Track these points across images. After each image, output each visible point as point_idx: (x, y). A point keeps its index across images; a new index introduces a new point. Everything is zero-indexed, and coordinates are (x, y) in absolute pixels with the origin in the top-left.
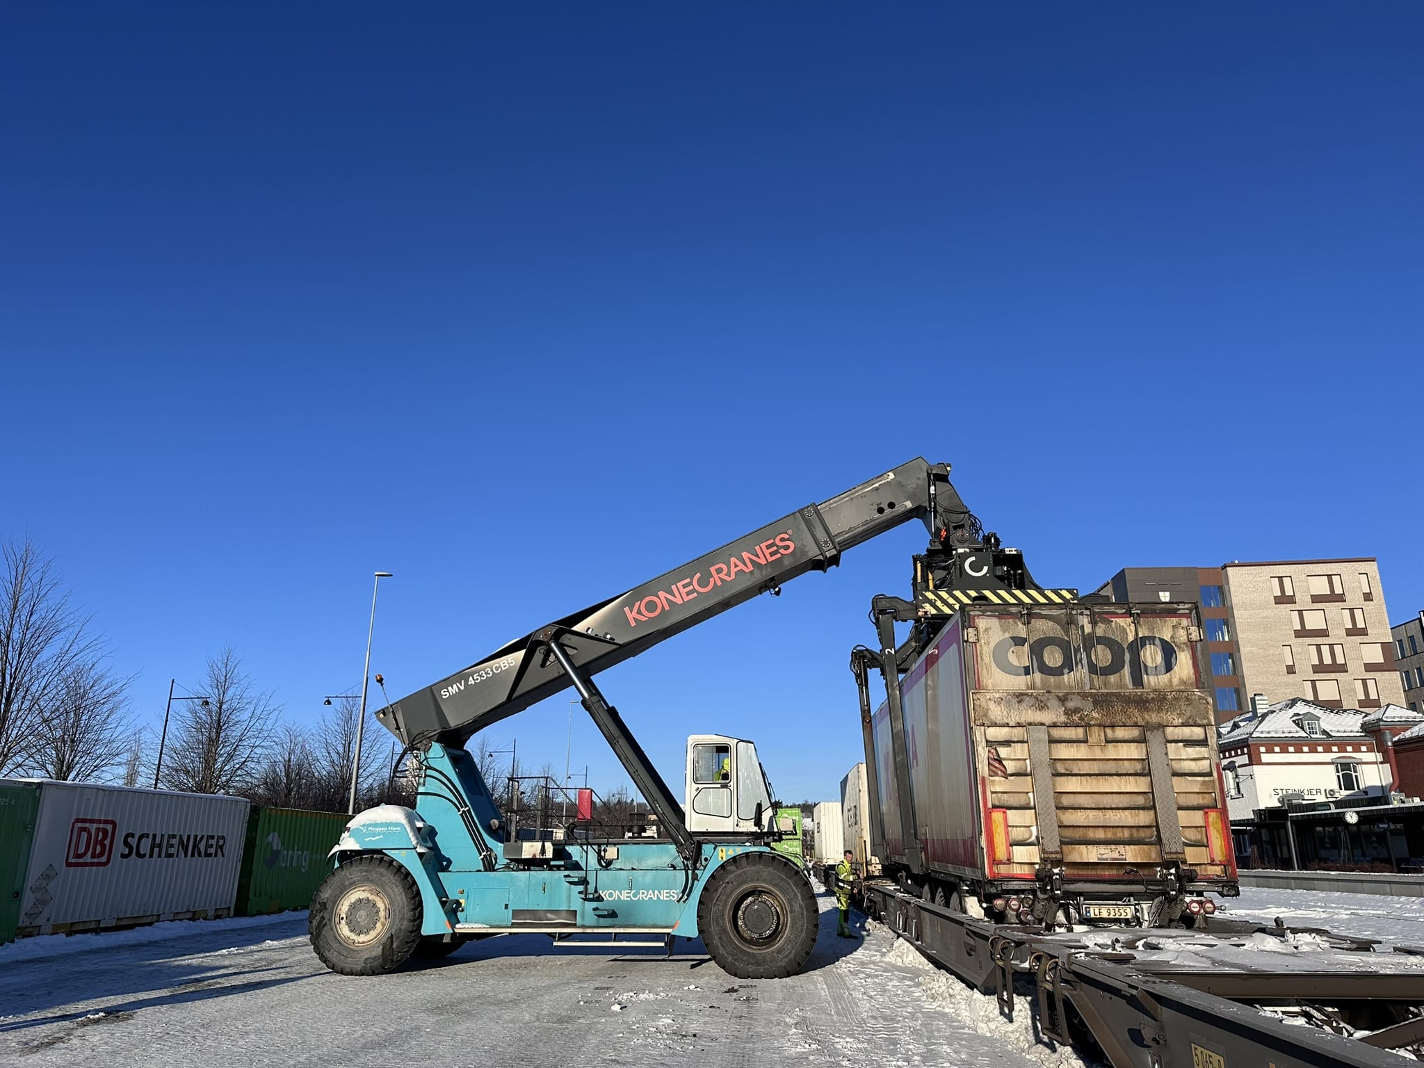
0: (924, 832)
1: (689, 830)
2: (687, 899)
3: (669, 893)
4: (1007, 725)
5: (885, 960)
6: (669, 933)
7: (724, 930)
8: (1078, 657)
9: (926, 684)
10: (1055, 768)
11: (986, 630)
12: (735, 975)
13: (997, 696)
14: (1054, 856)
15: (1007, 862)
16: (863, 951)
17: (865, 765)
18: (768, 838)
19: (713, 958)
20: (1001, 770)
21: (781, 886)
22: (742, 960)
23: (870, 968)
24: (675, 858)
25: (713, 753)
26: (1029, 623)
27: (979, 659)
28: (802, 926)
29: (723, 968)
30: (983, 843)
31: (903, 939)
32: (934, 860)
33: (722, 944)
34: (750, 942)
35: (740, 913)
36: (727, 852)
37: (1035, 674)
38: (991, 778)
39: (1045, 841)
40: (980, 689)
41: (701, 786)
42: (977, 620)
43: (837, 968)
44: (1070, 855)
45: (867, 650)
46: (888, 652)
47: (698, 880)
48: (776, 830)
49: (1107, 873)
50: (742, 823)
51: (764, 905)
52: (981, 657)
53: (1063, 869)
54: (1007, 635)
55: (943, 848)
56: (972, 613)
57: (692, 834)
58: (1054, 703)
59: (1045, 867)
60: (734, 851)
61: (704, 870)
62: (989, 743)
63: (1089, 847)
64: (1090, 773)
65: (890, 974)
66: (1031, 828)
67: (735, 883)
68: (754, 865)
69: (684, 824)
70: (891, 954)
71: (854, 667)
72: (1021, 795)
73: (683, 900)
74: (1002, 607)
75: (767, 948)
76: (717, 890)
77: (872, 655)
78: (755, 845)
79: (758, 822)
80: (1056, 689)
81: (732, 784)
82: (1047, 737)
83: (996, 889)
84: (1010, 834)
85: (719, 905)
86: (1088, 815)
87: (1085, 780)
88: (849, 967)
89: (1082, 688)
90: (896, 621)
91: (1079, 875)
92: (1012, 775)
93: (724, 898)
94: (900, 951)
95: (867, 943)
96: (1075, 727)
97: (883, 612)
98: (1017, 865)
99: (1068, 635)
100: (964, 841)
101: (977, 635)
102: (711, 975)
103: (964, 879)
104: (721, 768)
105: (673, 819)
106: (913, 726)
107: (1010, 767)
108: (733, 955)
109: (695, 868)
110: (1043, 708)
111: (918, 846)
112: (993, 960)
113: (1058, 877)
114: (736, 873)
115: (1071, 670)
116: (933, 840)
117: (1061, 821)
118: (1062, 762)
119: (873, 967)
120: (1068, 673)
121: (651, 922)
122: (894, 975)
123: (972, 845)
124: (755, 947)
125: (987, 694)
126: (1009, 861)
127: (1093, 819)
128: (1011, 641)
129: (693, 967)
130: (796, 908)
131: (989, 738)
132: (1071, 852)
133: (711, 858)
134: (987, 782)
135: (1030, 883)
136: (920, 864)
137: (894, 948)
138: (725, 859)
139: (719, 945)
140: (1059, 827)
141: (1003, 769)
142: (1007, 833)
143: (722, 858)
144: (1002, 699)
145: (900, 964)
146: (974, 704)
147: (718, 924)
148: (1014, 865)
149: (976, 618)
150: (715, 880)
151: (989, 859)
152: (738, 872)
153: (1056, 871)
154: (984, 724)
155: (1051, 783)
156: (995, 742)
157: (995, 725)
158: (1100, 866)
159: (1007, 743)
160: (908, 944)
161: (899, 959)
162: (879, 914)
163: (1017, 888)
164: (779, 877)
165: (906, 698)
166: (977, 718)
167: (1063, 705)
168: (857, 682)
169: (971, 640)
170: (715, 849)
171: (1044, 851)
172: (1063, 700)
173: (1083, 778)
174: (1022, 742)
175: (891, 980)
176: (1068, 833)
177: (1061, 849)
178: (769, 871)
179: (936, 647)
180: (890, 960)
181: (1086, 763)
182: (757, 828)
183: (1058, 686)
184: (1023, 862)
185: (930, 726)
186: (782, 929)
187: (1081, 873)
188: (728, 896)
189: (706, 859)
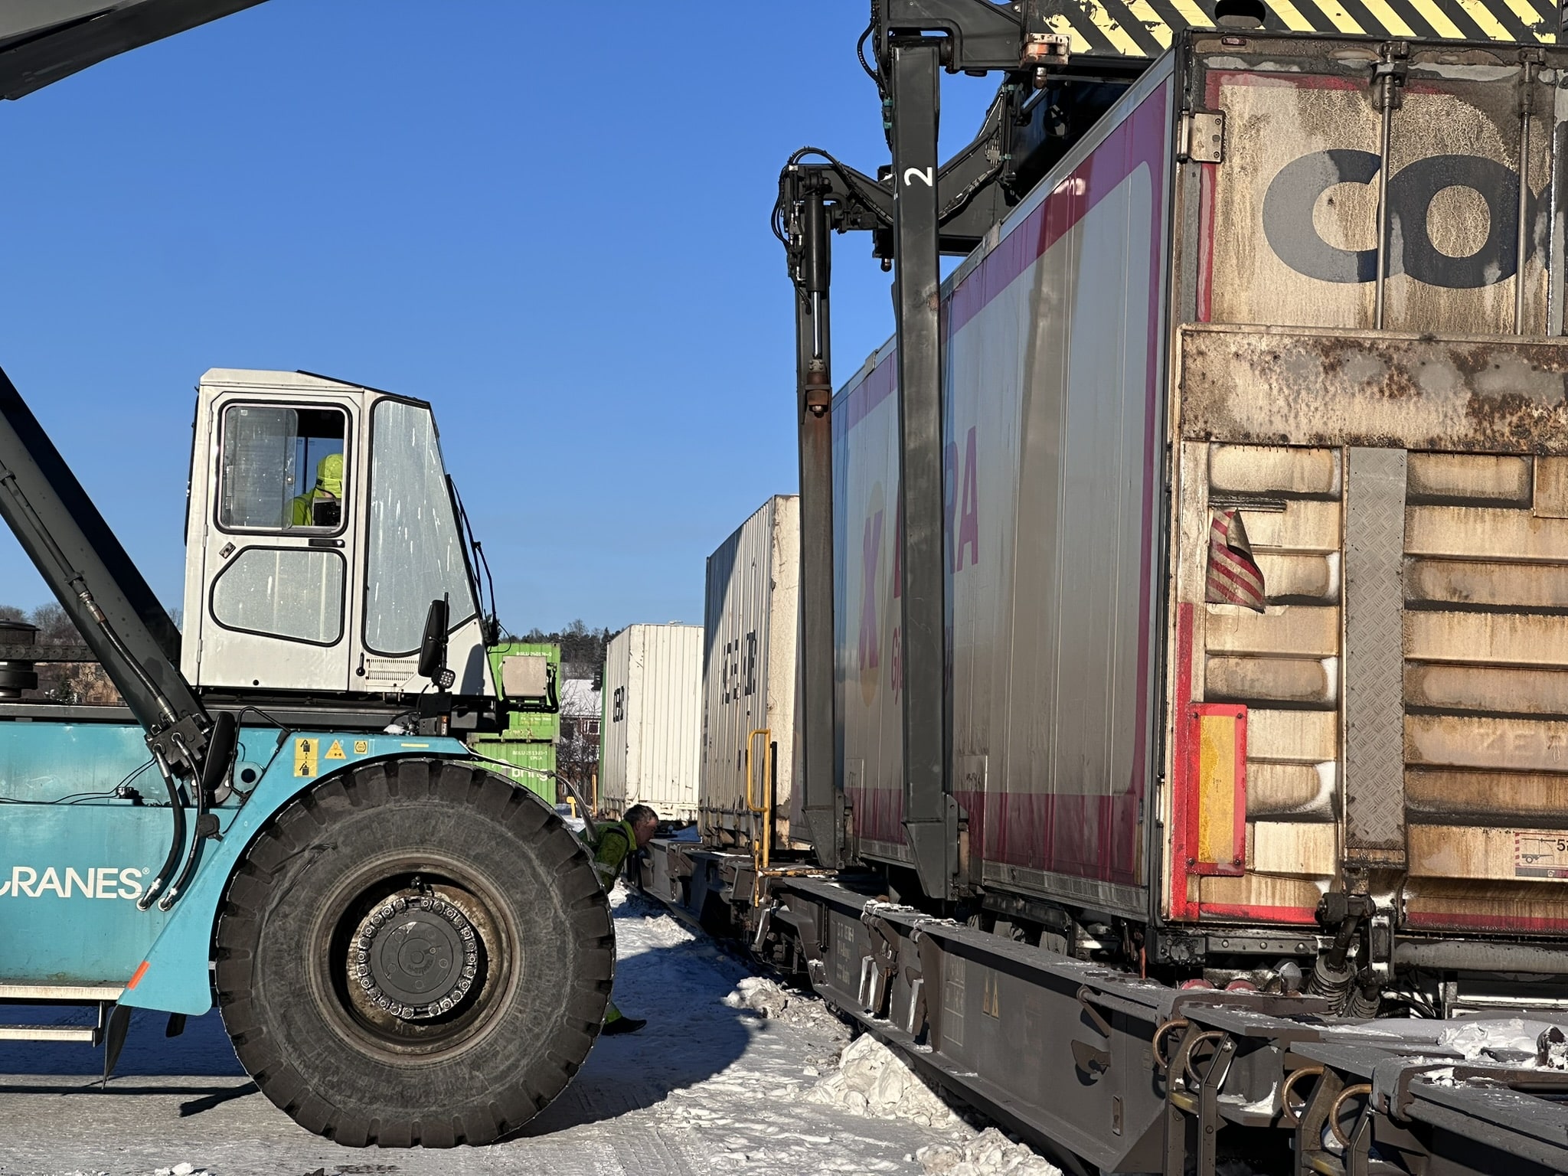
0: (974, 770)
1: (192, 683)
2: (175, 899)
3: (116, 877)
4: (1282, 442)
5: (811, 1099)
6: (113, 1003)
7: (300, 994)
8: (1539, 228)
9: (1036, 298)
10: (1415, 585)
11: (1255, 122)
12: (328, 1133)
13: (1264, 345)
14: (1380, 856)
15: (1232, 869)
16: (744, 1073)
17: (795, 504)
18: (461, 714)
19: (261, 1083)
20: (1248, 587)
21: (498, 864)
22: (354, 1088)
23: (763, 1122)
24: (141, 770)
25: (288, 434)
26: (1396, 105)
27: (1219, 219)
28: (559, 985)
29: (290, 1110)
30: (1165, 811)
31: (872, 1039)
32: (1000, 856)
33: (289, 1038)
34: (386, 1031)
35: (356, 943)
36: (323, 751)
37: (1392, 280)
38: (1210, 607)
39: (1359, 810)
40: (1208, 321)
41: (240, 542)
42: (1227, 89)
43: (659, 1121)
44: (1430, 854)
45: (836, 167)
46: (913, 177)
47: (220, 839)
48: (489, 691)
49: (1538, 914)
50: (375, 665)
51: (436, 920)
52: (1227, 215)
53: (1405, 897)
54: (1320, 144)
55: (1032, 821)
56: (1213, 62)
57: (204, 695)
58: (1440, 375)
59: (1350, 888)
60: (348, 749)
61: (241, 808)
62: (1219, 497)
63: (1494, 832)
64: (1524, 603)
65: (826, 1140)
66: (1320, 768)
67: (345, 850)
68: (413, 796)
69: (177, 661)
70: (832, 1081)
71: (787, 224)
72: (1297, 664)
73: (161, 900)
74: (1312, 47)
75: (439, 1051)
76: (281, 869)
77: (850, 186)
78: (417, 734)
79: (433, 663)
80: (1452, 333)
81: (350, 539)
82: (1404, 485)
83: (1190, 949)
84: (1251, 784)
85: (286, 916)
86: (1502, 736)
87: (1507, 626)
88: (699, 1118)
89: (1535, 331)
90: (951, 70)
91: (1453, 918)
92: (1278, 601)
93: (304, 894)
94: (861, 1075)
95: (759, 1053)
96: (1497, 455)
97: (906, 36)
98: (1263, 880)
99: (1514, 154)
100: (1103, 802)
101: (1222, 139)
102: (246, 1136)
103: (1088, 916)
104: (311, 484)
105: (141, 644)
106: (972, 433)
107: (1277, 574)
108: (326, 1071)
109: (210, 802)
110: (1402, 390)
111: (953, 814)
112: (1161, 1095)
113: (1385, 920)
114: (347, 820)
115: (1510, 269)
116: (1003, 796)
117: (1415, 752)
118: (1441, 565)
119: (774, 1118)
120: (1499, 280)
121: (48, 968)
122: (839, 1142)
123: (1128, 818)
124: (399, 1048)
125: (1229, 338)
126: (1240, 867)
127: (1517, 748)
128: (1330, 163)
129: (187, 1110)
130: (544, 929)
131: (1221, 481)
132: (1435, 846)
133: (264, 771)
134: (1198, 621)
135: (1297, 936)
136: (952, 868)
137: (842, 1064)
138: (314, 775)
139: (280, 1038)
140: (1408, 767)
141: (1251, 579)
142: (1242, 782)
143: (306, 771)
144: (1276, 357)
145: (857, 1111)
146: (1184, 369)
147: (280, 975)
148: (1254, 879)
149: (1224, 79)
150: (276, 837)
151: (1176, 860)
152: (358, 816)
153: (1383, 901)
154: (1208, 435)
155: (1398, 629)
156: (1238, 494)
157: (1245, 439)
158: (1521, 894)
159: (1276, 499)
160: (886, 1053)
161: (857, 1098)
162: (803, 966)
163: (1254, 948)
164: (493, 834)
165: (960, 341)
166: (1190, 415)
167: (1469, 384)
168: (792, 275)
169: (1199, 155)
170: (281, 742)
171: (1351, 840)
172: (1469, 367)
173: (1500, 618)
174: (1323, 497)
175: (828, 1156)
176: (1434, 789)
177: (1406, 835)
178: (461, 816)
179: (1082, 172)
180: (826, 1100)
181: (1517, 572)
182: (428, 680)
183: (1462, 322)
184: (1283, 870)
185: (1031, 437)
186: (491, 994)
187: (1458, 910)
188: (321, 889)
189: (248, 776)
